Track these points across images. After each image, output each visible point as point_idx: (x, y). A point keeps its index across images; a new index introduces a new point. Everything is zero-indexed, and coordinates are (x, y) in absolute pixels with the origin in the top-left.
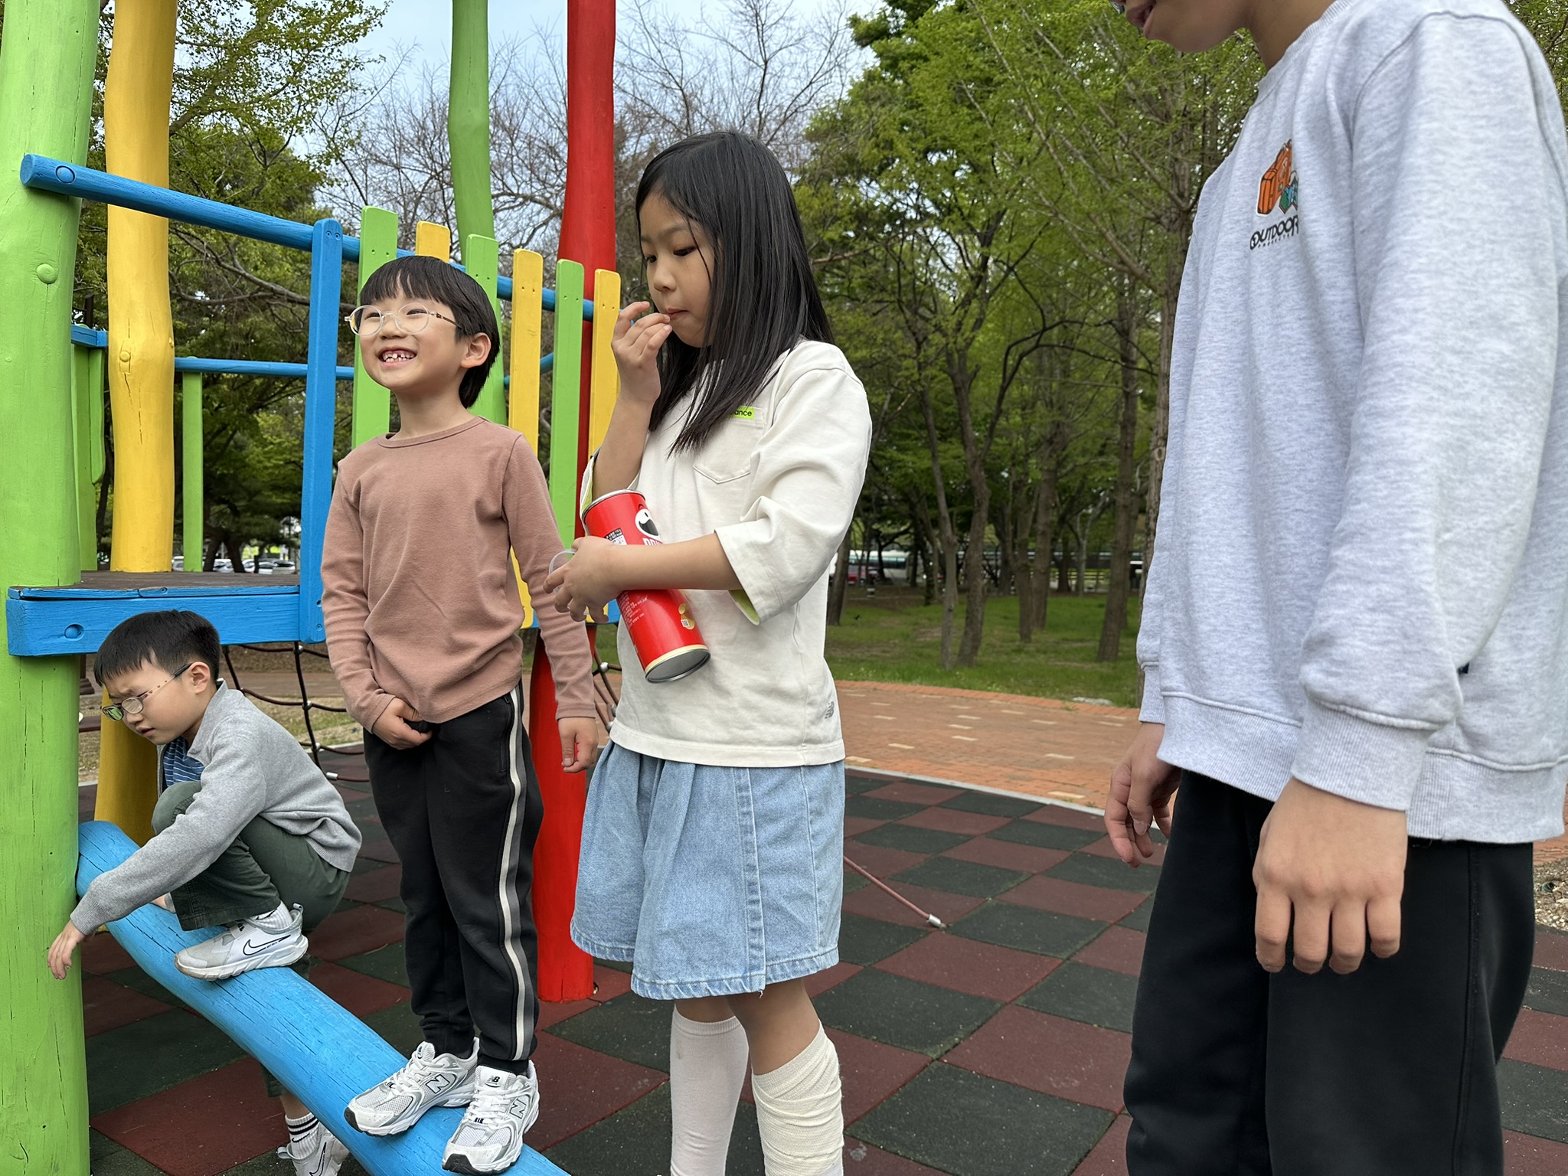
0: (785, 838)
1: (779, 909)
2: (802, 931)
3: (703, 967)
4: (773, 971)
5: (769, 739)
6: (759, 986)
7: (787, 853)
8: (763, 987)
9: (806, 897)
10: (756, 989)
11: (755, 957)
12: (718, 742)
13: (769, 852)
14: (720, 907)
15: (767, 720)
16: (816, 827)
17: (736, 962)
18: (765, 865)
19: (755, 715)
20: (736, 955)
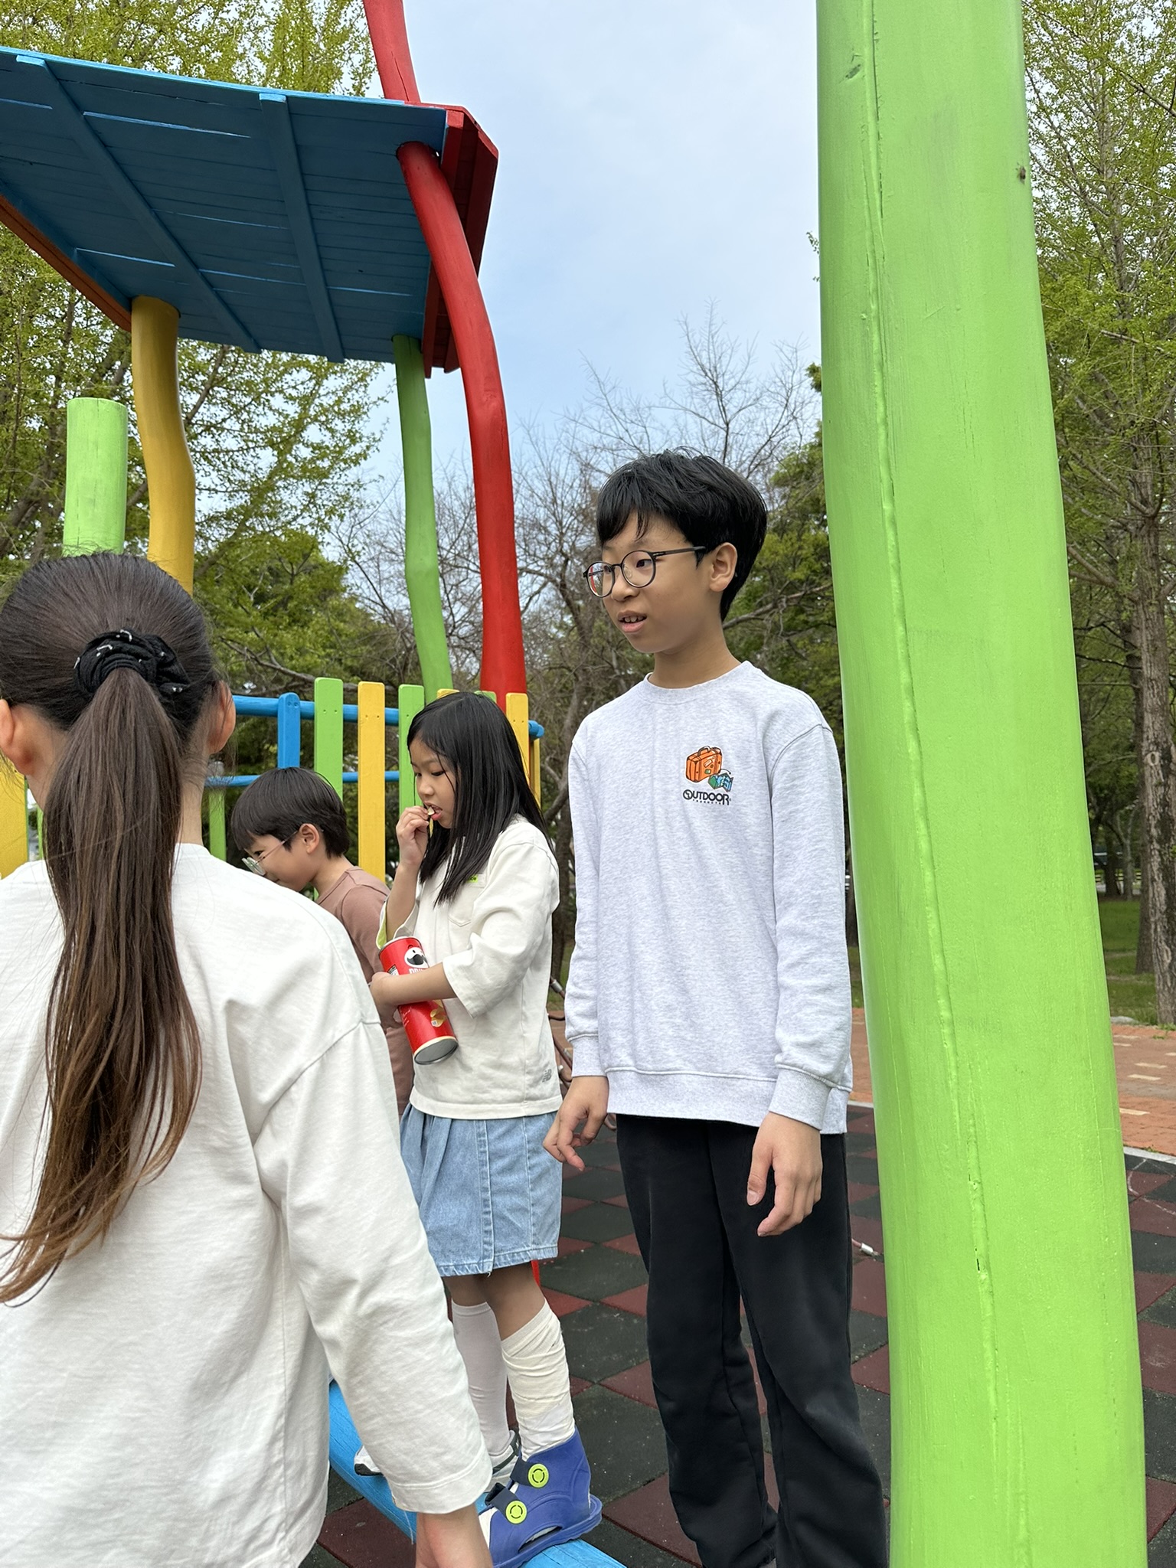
0: (509, 1169)
1: (504, 1218)
2: (520, 1233)
3: (452, 1256)
4: (499, 1260)
5: (500, 1099)
6: (488, 1269)
7: (512, 1179)
8: (491, 1270)
9: (524, 1210)
10: (486, 1271)
11: (486, 1250)
12: (466, 1103)
13: (497, 1179)
14: (465, 1216)
15: (497, 1086)
16: (533, 1161)
17: (474, 1253)
18: (495, 1188)
19: (489, 1083)
20: (474, 1248)
